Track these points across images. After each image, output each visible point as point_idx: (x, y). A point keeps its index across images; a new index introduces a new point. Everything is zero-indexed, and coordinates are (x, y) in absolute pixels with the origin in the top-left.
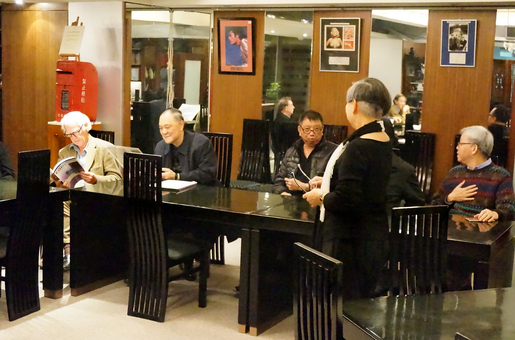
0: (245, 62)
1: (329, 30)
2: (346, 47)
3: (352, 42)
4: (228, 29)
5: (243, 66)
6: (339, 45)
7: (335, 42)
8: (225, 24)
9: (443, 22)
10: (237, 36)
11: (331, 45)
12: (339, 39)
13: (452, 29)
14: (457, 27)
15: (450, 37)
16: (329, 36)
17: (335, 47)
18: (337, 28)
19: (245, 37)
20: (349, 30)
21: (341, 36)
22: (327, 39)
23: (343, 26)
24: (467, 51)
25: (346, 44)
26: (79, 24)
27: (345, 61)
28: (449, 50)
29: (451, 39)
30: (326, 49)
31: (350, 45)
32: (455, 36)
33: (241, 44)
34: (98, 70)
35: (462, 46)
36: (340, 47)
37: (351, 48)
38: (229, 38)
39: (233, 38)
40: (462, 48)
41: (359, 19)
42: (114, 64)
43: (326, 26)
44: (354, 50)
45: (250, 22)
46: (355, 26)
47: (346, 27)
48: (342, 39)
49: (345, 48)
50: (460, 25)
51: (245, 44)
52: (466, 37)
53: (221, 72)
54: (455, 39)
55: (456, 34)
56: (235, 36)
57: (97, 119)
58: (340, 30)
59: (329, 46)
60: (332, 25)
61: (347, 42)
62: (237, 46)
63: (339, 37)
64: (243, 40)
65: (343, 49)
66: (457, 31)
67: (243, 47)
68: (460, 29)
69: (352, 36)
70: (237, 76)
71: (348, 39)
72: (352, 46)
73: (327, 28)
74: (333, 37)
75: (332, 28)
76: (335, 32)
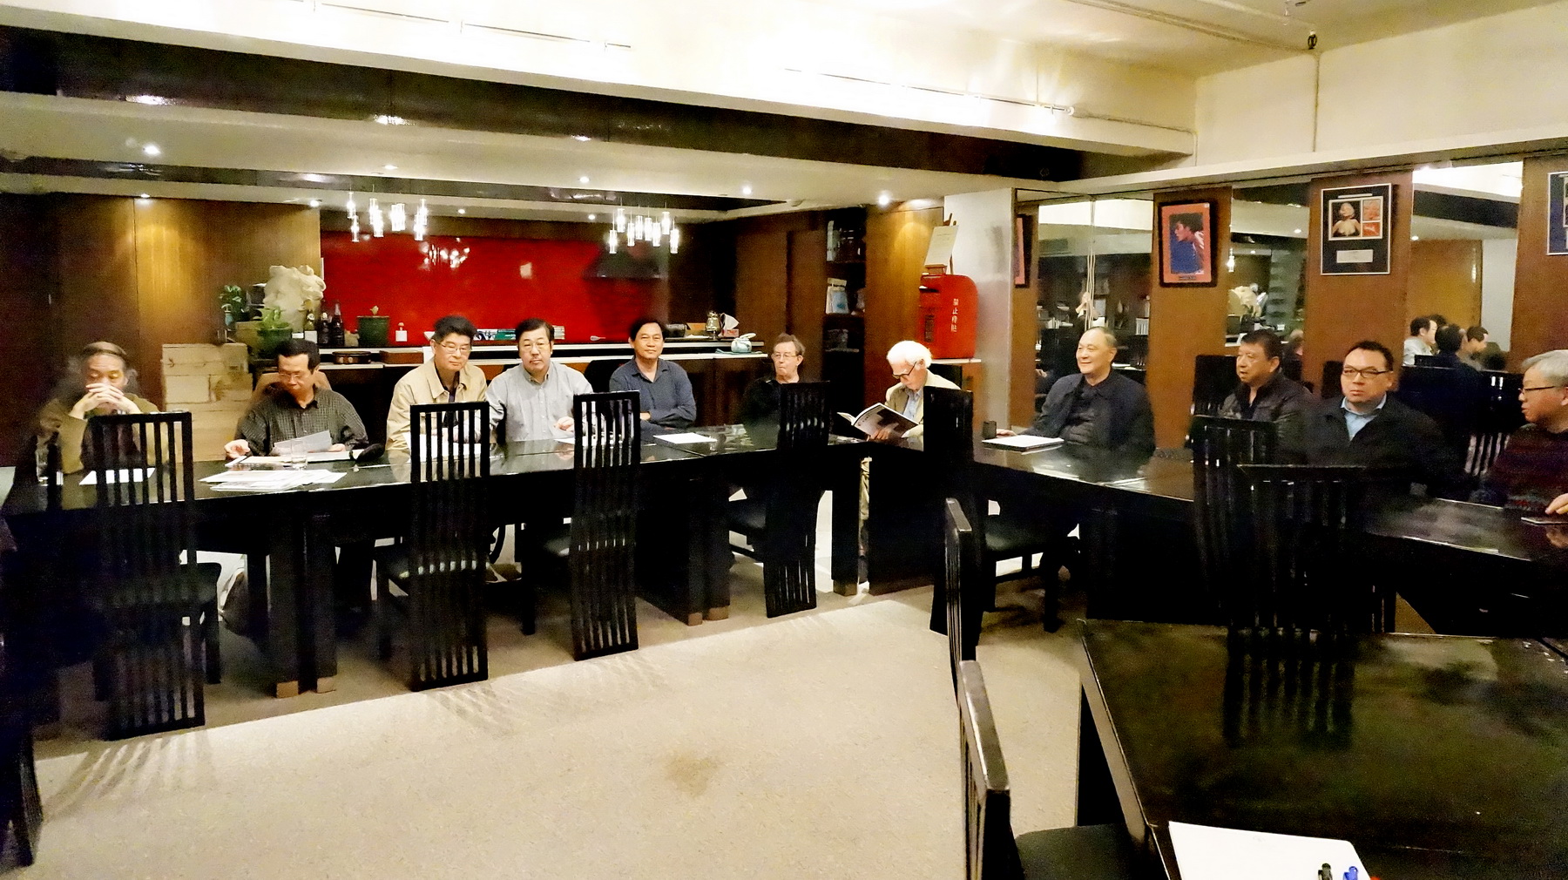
0: (1200, 267)
1: (1337, 207)
2: (1366, 233)
4: (1174, 219)
5: (1197, 273)
6: (1353, 231)
7: (1347, 227)
8: (1168, 211)
9: (1552, 176)
10: (1188, 228)
11: (1341, 232)
12: (1355, 220)
16: (1337, 218)
17: (1347, 234)
18: (1351, 203)
19: (1200, 229)
20: (1372, 206)
21: (1357, 216)
22: (1334, 223)
25: (1367, 228)
26: (952, 224)
27: (1366, 256)
30: (1331, 238)
31: (1373, 229)
33: (1195, 241)
34: (979, 288)
36: (1357, 233)
37: (1373, 234)
38: (1176, 232)
39: (1182, 232)
41: (1390, 184)
42: (999, 277)
43: (1331, 202)
44: (1381, 237)
45: (1207, 205)
46: (1381, 198)
47: (1365, 200)
48: (1359, 221)
49: (1365, 235)
51: (1200, 240)
53: (1163, 285)
56: (1185, 228)
57: (975, 355)
58: (1356, 205)
59: (1337, 234)
60: (1342, 199)
61: (1368, 225)
62: (1188, 243)
63: (1353, 218)
64: (1197, 234)
65: (1361, 237)
67: (1197, 245)
69: (1377, 215)
70: (1189, 290)
71: (1371, 219)
72: (1378, 231)
73: (1333, 204)
74: (1344, 219)
75: (1342, 203)
76: (1347, 210)
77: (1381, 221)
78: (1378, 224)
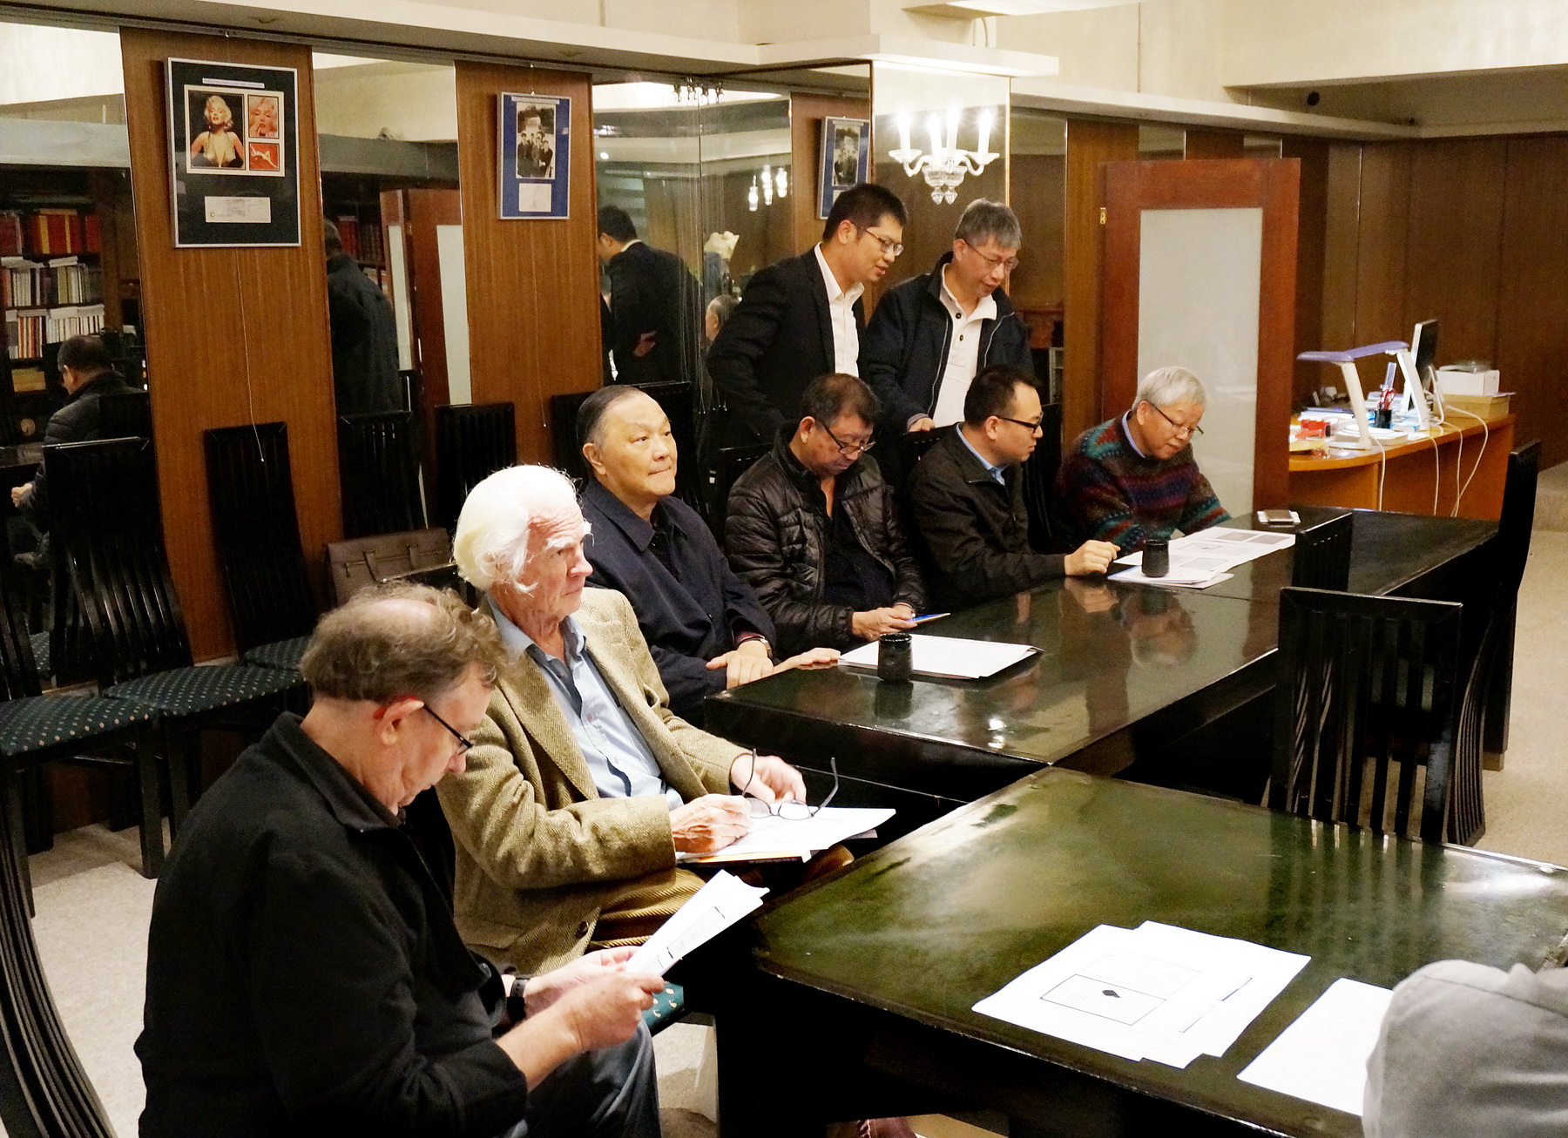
1: (200, 102)
2: (257, 163)
3: (274, 148)
6: (231, 157)
7: (220, 145)
9: (505, 96)
11: (208, 156)
12: (233, 135)
13: (523, 116)
14: (532, 112)
15: (519, 140)
16: (202, 124)
17: (220, 162)
18: (222, 96)
20: (262, 108)
21: (237, 128)
22: (193, 139)
23: (245, 93)
24: (553, 177)
25: (256, 153)
27: (257, 210)
28: (518, 176)
29: (521, 145)
30: (192, 169)
31: (267, 157)
32: (529, 137)
35: (544, 164)
36: (237, 163)
37: (271, 168)
40: (544, 169)
41: (295, 71)
43: (187, 88)
44: (281, 173)
46: (281, 95)
47: (253, 94)
48: (241, 136)
50: (539, 107)
52: (551, 142)
54: (530, 146)
55: (531, 133)
58: (234, 103)
59: (201, 160)
60: (210, 85)
63: (230, 130)
65: (246, 171)
66: (533, 125)
68: (538, 120)
69: (273, 129)
71: (262, 135)
72: (277, 161)
73: (191, 93)
74: (214, 129)
75: (210, 94)
76: (218, 111)
77: (281, 142)
78: (276, 145)
